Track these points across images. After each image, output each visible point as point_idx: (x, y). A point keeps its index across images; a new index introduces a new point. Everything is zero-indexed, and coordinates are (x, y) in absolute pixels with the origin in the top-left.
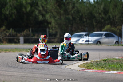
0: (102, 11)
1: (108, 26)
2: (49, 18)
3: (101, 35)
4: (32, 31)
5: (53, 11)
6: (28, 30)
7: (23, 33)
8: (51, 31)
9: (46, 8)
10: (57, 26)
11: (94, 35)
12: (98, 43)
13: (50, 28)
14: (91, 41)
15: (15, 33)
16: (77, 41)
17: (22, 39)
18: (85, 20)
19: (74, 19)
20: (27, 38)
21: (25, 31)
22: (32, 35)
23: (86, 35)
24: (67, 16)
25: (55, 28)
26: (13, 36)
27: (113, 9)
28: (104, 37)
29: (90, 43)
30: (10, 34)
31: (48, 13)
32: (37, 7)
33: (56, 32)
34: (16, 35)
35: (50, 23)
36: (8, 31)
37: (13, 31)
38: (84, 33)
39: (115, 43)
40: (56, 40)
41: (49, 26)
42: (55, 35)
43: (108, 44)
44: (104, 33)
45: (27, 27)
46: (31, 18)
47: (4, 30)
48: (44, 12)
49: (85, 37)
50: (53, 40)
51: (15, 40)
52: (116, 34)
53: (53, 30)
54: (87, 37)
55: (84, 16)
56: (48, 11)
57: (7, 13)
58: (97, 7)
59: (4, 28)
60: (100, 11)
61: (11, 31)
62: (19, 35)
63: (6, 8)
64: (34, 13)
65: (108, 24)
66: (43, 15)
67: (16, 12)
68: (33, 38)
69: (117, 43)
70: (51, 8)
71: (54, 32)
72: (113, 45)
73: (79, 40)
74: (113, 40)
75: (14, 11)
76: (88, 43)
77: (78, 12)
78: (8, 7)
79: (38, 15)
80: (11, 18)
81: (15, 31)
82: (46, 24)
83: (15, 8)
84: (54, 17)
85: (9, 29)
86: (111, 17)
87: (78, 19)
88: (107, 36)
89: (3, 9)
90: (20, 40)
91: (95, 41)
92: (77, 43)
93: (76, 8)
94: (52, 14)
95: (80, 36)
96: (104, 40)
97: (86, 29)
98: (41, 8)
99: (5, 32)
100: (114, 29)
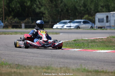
0: (82, 5)
1: (86, 16)
2: (43, 10)
3: (80, 22)
4: (32, 19)
5: (46, 5)
6: (28, 19)
7: (25, 21)
8: (45, 19)
9: (41, 3)
10: (49, 16)
11: (75, 22)
12: (78, 28)
13: (45, 17)
14: (73, 27)
15: (19, 21)
16: (62, 27)
17: (23, 25)
18: (70, 11)
19: (62, 11)
20: (27, 24)
21: (27, 20)
22: (31, 22)
23: (69, 22)
24: (57, 9)
25: (48, 17)
26: (17, 23)
27: (90, 3)
28: (82, 23)
29: (71, 28)
30: (15, 22)
31: (43, 6)
32: (35, 2)
33: (49, 20)
34: (20, 22)
35: (45, 14)
36: (14, 19)
37: (18, 20)
38: (68, 21)
39: (90, 28)
40: (48, 26)
41: (44, 15)
42: (48, 22)
43: (86, 29)
44: (82, 20)
45: (28, 16)
46: (30, 10)
47: (11, 19)
48: (40, 6)
49: (68, 23)
50: (46, 26)
51: (19, 26)
52: (91, 21)
53: (46, 19)
54: (70, 24)
55: (69, 8)
56: (43, 5)
57: (13, 6)
58: (79, 2)
59: (11, 17)
60: (81, 5)
61: (16, 19)
62: (22, 22)
63: (12, 3)
64: (33, 6)
65: (86, 14)
66: (40, 8)
67: (19, 6)
68: (32, 24)
69: (91, 28)
70: (45, 3)
71: (47, 20)
72: (89, 29)
73: (64, 26)
74: (89, 25)
75: (18, 5)
76: (70, 28)
77: (65, 5)
78: (14, 3)
79: (36, 7)
80: (16, 11)
81: (19, 19)
82: (41, 15)
83: (19, 3)
84: (48, 9)
85: (15, 18)
86: (89, 9)
87: (65, 11)
88: (85, 22)
89: (10, 4)
90: (22, 26)
91: (76, 26)
92: (63, 28)
93: (63, 3)
94: (45, 7)
95: (65, 23)
96: (82, 25)
97: (71, 18)
98: (38, 3)
99: (12, 20)
100: (90, 18)
